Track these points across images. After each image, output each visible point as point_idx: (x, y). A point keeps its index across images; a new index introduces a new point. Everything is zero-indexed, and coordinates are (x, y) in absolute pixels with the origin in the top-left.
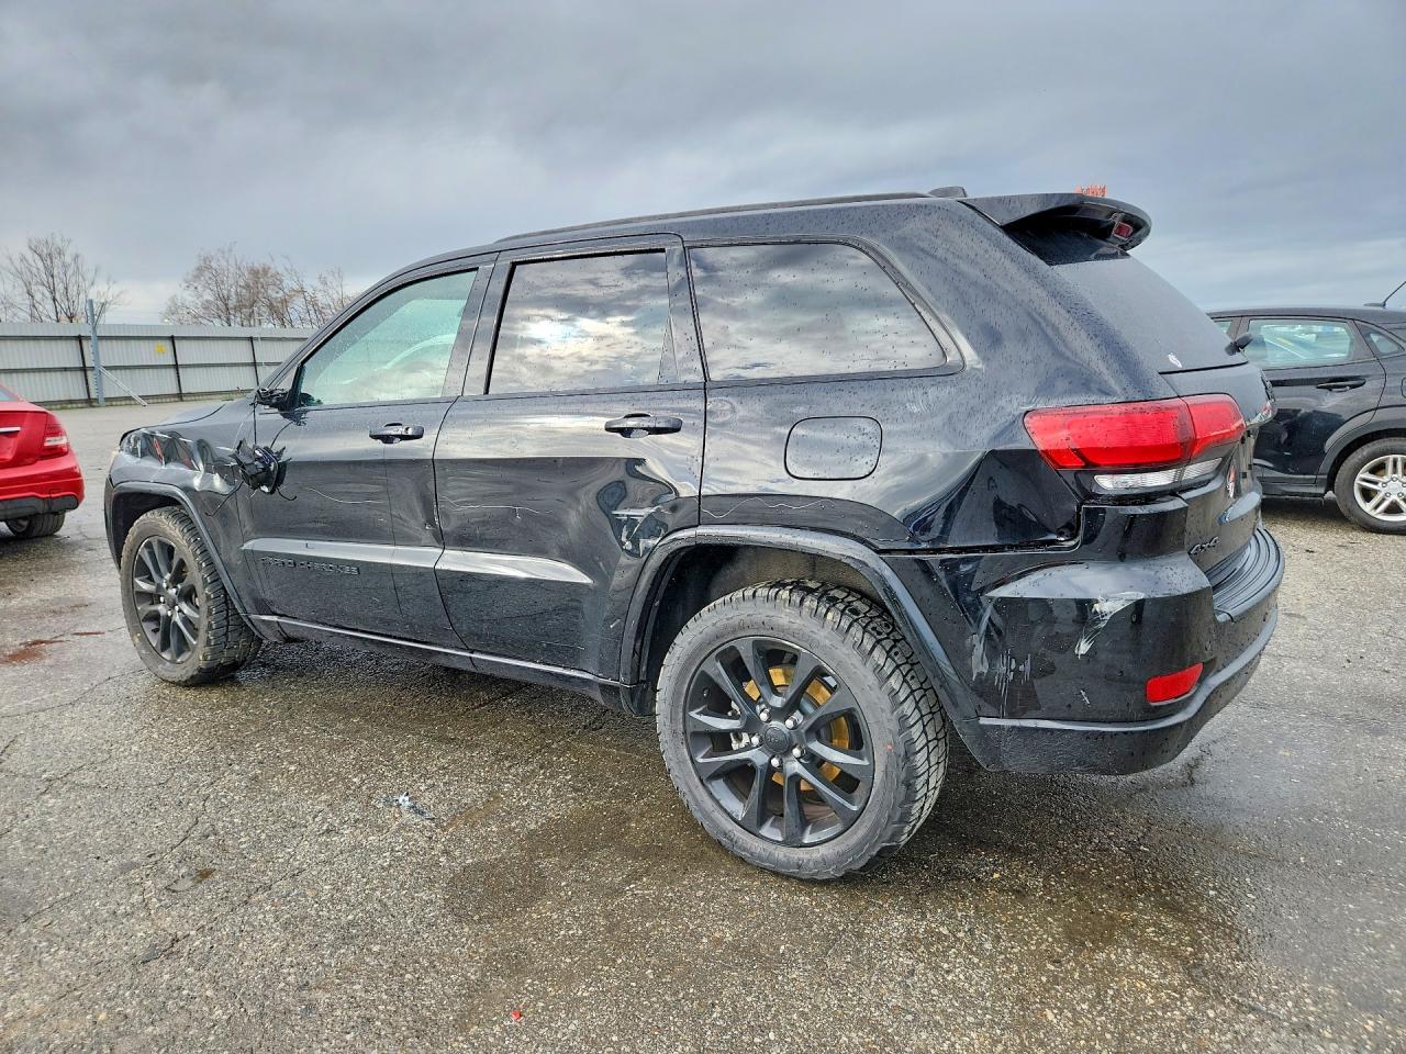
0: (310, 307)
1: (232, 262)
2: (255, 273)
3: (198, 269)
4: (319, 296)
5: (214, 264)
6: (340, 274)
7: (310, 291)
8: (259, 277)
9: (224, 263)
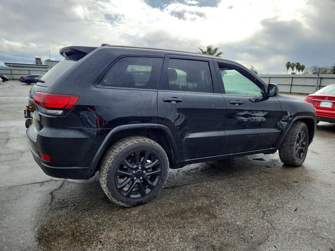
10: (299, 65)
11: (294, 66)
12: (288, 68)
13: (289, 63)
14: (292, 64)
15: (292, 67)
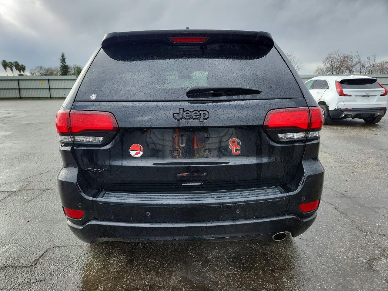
0: (361, 67)
1: (337, 55)
2: (344, 58)
3: (327, 58)
4: (366, 63)
5: (332, 56)
6: (375, 56)
7: (363, 62)
8: (346, 58)
9: (335, 55)
10: (18, 65)
11: (13, 66)
12: (5, 69)
13: (4, 61)
14: (9, 63)
15: (9, 67)
